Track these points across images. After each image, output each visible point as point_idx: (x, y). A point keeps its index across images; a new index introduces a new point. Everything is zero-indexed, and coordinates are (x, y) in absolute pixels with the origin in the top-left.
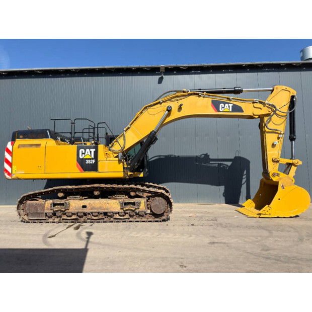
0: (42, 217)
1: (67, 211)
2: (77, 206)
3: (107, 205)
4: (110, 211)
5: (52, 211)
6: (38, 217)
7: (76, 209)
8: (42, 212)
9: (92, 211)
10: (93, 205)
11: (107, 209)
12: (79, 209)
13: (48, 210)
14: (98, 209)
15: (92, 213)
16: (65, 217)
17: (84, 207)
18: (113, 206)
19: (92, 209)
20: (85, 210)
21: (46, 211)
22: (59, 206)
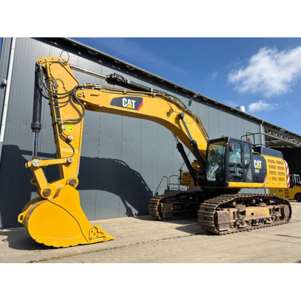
2: (249, 214)
5: (234, 221)
8: (229, 222)
10: (257, 212)
13: (232, 219)
17: (252, 214)
19: (256, 216)
20: (253, 218)
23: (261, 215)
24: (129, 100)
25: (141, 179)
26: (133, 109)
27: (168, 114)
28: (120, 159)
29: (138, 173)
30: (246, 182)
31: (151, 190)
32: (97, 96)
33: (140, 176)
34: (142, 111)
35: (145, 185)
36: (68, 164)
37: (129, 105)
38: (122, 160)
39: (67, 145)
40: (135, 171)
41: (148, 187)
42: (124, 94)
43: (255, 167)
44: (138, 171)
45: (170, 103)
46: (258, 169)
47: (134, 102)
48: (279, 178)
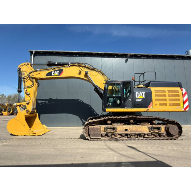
0: (99, 136)
1: (115, 133)
2: (121, 130)
3: (141, 129)
4: (142, 133)
5: (105, 133)
6: (96, 136)
7: (121, 132)
8: (99, 133)
9: (131, 133)
10: (132, 129)
11: (140, 132)
12: (123, 131)
13: (103, 132)
14: (135, 131)
15: (131, 134)
16: (113, 136)
17: (126, 130)
18: (145, 130)
19: (131, 131)
20: (127, 132)
21: (102, 133)
22: (110, 130)
23: (136, 131)
24: (56, 72)
25: (91, 108)
26: (58, 75)
27: (80, 73)
28: (78, 99)
29: (89, 105)
30: (124, 108)
31: (98, 114)
32: (39, 74)
33: (91, 106)
34: (63, 75)
35: (94, 111)
36: (28, 104)
37: (55, 74)
38: (79, 99)
39: (28, 96)
40: (87, 104)
41: (95, 112)
42: (53, 69)
43: (137, 97)
44: (89, 104)
45: (80, 67)
46: (140, 98)
47: (58, 72)
48: (169, 103)
